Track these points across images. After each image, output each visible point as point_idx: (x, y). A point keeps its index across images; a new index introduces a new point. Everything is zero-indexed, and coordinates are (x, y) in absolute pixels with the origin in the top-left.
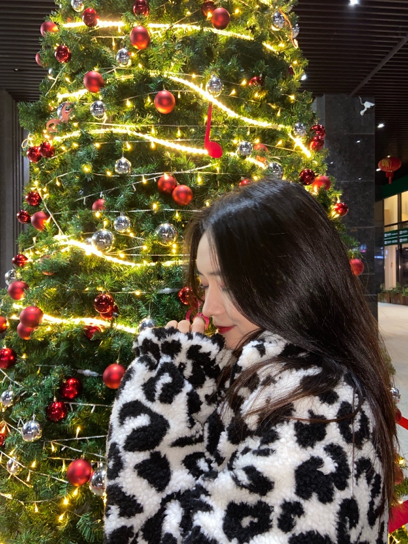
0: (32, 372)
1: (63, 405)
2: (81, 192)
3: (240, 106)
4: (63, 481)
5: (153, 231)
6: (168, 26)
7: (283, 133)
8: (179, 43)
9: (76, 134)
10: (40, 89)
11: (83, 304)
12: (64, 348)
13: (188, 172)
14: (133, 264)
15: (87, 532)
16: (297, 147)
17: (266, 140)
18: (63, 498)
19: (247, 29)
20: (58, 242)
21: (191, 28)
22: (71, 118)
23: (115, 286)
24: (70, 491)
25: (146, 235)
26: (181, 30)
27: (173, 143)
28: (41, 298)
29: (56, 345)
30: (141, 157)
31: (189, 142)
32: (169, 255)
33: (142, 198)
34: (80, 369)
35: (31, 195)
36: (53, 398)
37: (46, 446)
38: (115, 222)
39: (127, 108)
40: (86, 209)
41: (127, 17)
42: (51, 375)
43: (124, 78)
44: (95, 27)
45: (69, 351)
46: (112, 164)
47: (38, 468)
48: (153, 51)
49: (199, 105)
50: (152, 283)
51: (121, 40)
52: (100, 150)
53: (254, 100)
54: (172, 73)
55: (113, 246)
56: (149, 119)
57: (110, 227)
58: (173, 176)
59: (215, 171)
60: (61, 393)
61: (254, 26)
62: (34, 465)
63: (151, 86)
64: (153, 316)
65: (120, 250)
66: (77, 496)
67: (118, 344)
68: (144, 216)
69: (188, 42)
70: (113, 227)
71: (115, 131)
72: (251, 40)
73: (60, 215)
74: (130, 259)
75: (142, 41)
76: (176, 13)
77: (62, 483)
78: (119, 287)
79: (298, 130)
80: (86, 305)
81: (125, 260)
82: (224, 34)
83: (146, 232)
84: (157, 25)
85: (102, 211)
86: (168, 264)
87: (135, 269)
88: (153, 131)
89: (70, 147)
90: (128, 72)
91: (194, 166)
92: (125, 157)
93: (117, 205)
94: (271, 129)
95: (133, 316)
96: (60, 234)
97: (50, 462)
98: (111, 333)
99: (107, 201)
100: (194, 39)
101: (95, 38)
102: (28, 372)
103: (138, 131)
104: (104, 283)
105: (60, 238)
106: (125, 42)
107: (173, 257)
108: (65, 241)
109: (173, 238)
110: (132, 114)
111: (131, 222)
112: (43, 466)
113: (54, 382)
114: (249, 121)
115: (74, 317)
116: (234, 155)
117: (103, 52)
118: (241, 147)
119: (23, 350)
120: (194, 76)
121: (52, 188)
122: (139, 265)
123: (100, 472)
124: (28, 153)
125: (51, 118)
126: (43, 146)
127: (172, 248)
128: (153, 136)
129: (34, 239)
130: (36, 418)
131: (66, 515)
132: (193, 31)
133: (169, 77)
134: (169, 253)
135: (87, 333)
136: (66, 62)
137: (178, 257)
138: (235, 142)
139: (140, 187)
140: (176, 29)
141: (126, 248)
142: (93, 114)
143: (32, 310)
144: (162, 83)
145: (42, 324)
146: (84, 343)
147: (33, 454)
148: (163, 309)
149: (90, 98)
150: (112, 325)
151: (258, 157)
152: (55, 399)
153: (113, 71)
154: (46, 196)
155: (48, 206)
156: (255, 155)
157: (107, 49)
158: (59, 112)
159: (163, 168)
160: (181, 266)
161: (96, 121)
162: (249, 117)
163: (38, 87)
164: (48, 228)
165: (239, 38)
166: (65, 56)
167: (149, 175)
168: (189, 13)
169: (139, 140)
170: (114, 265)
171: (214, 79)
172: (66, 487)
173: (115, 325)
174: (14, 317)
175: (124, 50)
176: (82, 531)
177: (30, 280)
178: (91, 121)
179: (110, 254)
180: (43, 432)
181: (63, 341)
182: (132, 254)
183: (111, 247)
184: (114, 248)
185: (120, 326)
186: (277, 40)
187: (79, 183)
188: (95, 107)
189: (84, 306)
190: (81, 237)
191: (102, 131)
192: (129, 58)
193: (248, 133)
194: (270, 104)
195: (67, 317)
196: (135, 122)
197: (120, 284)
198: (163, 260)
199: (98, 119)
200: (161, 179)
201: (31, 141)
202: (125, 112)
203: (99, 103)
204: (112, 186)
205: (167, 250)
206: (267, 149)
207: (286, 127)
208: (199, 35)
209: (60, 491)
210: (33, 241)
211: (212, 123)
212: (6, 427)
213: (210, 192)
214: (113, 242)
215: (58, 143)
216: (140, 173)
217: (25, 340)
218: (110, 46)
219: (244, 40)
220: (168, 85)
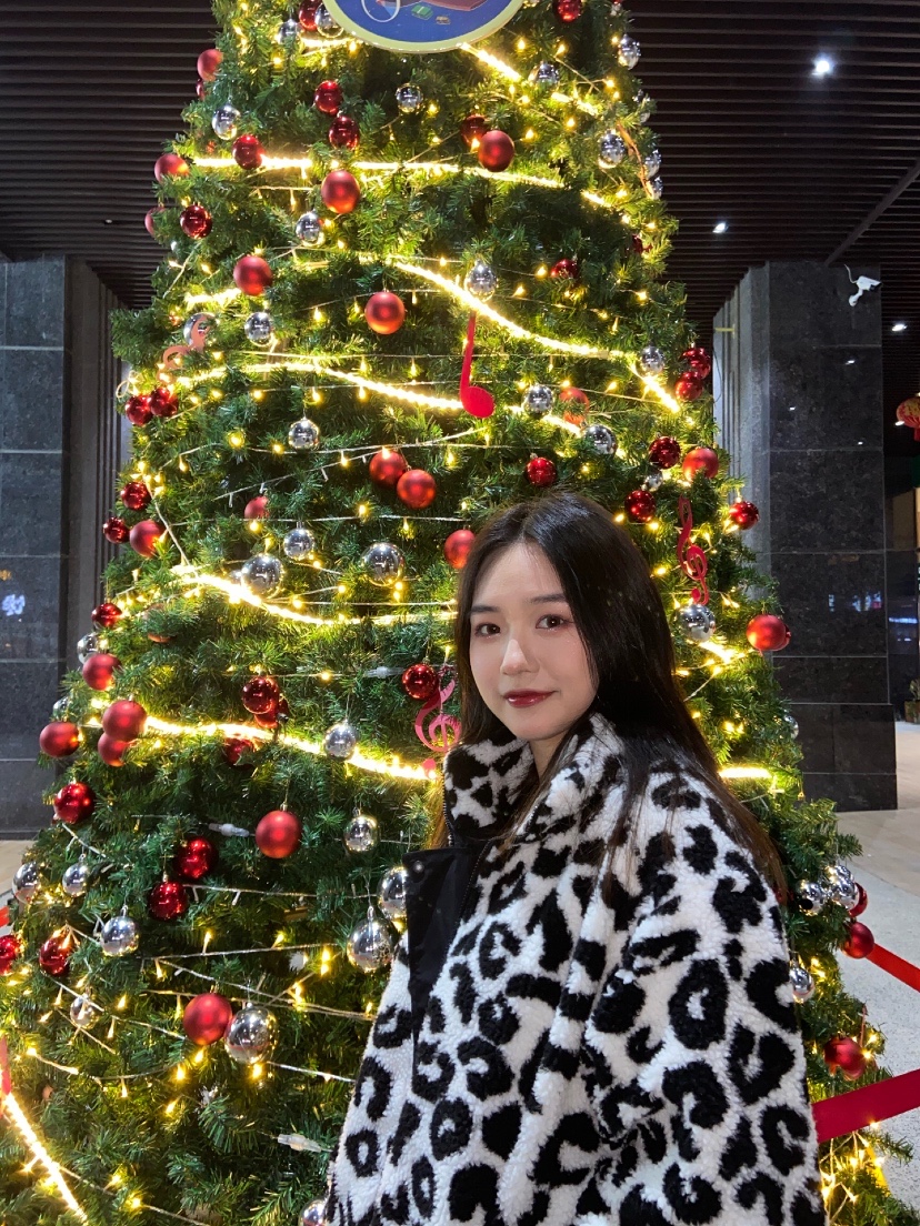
0: (124, 829)
1: (180, 890)
2: (225, 483)
3: (533, 316)
4: (175, 1034)
5: (358, 558)
6: (395, 166)
7: (620, 367)
8: (416, 199)
9: (218, 373)
10: (154, 285)
11: (222, 698)
12: (184, 781)
13: (429, 443)
14: (318, 621)
15: (219, 1132)
16: (650, 392)
17: (586, 380)
18: (176, 1067)
19: (552, 166)
20: (180, 578)
21: (438, 170)
22: (210, 343)
23: (283, 662)
24: (191, 1054)
25: (345, 566)
26: (420, 173)
27: (400, 390)
28: (144, 684)
29: (169, 776)
30: (340, 416)
31: (433, 387)
32: (389, 604)
33: (339, 494)
34: (216, 822)
35: (131, 488)
36: (161, 874)
37: (145, 968)
38: (286, 541)
39: (315, 324)
40: (233, 516)
41: (316, 152)
42: (158, 832)
43: (309, 267)
44: (258, 170)
45: (194, 786)
46: (283, 430)
47: (128, 1012)
48: (365, 215)
49: (452, 317)
50: (353, 658)
51: (305, 193)
52: (260, 404)
53: (564, 303)
54: (402, 257)
55: (282, 587)
56: (355, 345)
57: (276, 551)
58: (399, 452)
59: (482, 442)
60: (177, 867)
61: (566, 161)
62: (122, 1003)
63: (360, 282)
64: (352, 721)
65: (296, 593)
66: (202, 1063)
67: (286, 773)
68: (343, 528)
69: (434, 196)
70: (283, 551)
71: (291, 367)
72: (558, 188)
73: (185, 526)
74: (314, 610)
75: (345, 198)
76: (411, 141)
77: (174, 1040)
78: (291, 664)
79: (650, 361)
80: (228, 700)
81: (303, 612)
82: (506, 179)
83: (344, 560)
84: (374, 166)
85: (263, 520)
86: (384, 621)
87: (322, 631)
88: (364, 367)
89: (205, 399)
90: (320, 255)
91: (441, 432)
92: (308, 418)
93: (290, 509)
94: (597, 359)
95: (316, 721)
96: (183, 562)
97: (152, 1000)
98: (272, 751)
99: (273, 500)
100: (445, 189)
101: (257, 191)
102: (116, 828)
103: (335, 367)
104: (261, 656)
105: (184, 571)
106: (314, 199)
107: (396, 608)
108: (192, 576)
109: (396, 570)
110: (324, 335)
111: (316, 540)
112: (139, 1008)
113: (165, 843)
114: (551, 345)
115: (205, 722)
116: (518, 411)
117: (272, 218)
118: (532, 396)
119: (107, 787)
120: (443, 262)
121: (172, 474)
122: (330, 623)
123: (246, 1018)
124: (127, 407)
125: (171, 343)
126: (157, 395)
127: (394, 590)
128: (363, 376)
129: (135, 573)
130: (128, 911)
131: (179, 1103)
132: (444, 174)
133: (395, 265)
134: (387, 601)
135: (228, 752)
136: (201, 235)
137: (406, 606)
138: (521, 385)
139: (335, 472)
140: (412, 172)
141: (307, 589)
142: (250, 337)
143: (127, 707)
144: (380, 277)
145: (145, 734)
146: (223, 772)
147: (120, 984)
148: (373, 708)
149: (245, 304)
150: (275, 737)
151: (567, 414)
152: (165, 876)
153: (291, 254)
154: (159, 491)
155: (161, 509)
156: (559, 410)
157: (279, 212)
158: (186, 331)
159: (381, 436)
160: (411, 624)
161: (256, 349)
162: (552, 338)
163: (150, 282)
164: (162, 552)
165: (533, 185)
166: (199, 226)
167: (353, 450)
168: (436, 140)
169: (337, 383)
170: (282, 623)
171: (481, 269)
172: (182, 1048)
173: (281, 737)
174: (94, 723)
175: (311, 216)
176: (208, 1132)
177: (124, 653)
178: (247, 349)
179: (276, 601)
180: (140, 940)
181: (183, 767)
182: (318, 601)
183: (278, 588)
184: (283, 590)
185: (290, 739)
186: (613, 183)
187: (221, 467)
188: (253, 323)
189: (225, 701)
190: (223, 569)
191: (267, 368)
192: (321, 230)
193: (551, 367)
194: (595, 310)
195: (193, 721)
196: (330, 350)
197: (293, 659)
198: (375, 614)
199: (259, 346)
200: (376, 458)
201: (134, 384)
202: (311, 331)
203: (262, 316)
204: (283, 473)
205: (384, 593)
206: (586, 399)
207: (627, 355)
208: (455, 183)
209: (171, 1054)
210: (132, 578)
211: (477, 351)
212: (72, 937)
213: (472, 482)
214: (281, 580)
215: (184, 388)
216: (336, 447)
217: (111, 766)
218: (285, 205)
219: (543, 188)
220: (393, 280)
